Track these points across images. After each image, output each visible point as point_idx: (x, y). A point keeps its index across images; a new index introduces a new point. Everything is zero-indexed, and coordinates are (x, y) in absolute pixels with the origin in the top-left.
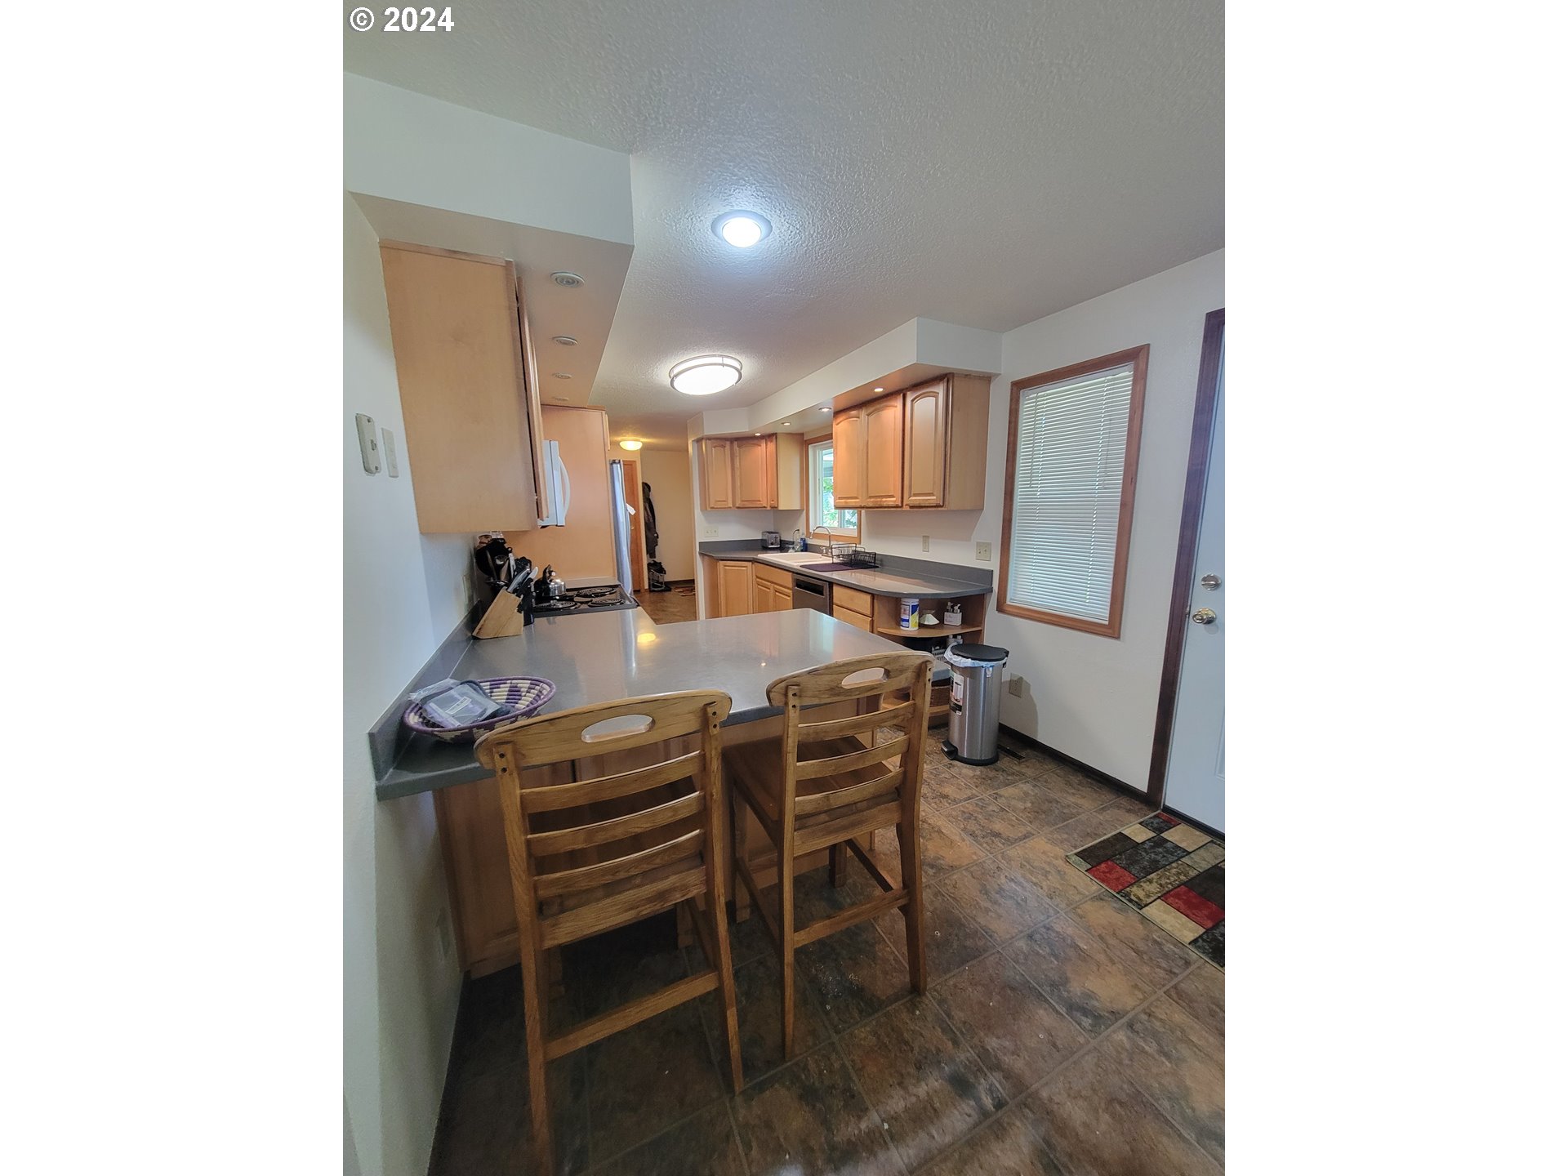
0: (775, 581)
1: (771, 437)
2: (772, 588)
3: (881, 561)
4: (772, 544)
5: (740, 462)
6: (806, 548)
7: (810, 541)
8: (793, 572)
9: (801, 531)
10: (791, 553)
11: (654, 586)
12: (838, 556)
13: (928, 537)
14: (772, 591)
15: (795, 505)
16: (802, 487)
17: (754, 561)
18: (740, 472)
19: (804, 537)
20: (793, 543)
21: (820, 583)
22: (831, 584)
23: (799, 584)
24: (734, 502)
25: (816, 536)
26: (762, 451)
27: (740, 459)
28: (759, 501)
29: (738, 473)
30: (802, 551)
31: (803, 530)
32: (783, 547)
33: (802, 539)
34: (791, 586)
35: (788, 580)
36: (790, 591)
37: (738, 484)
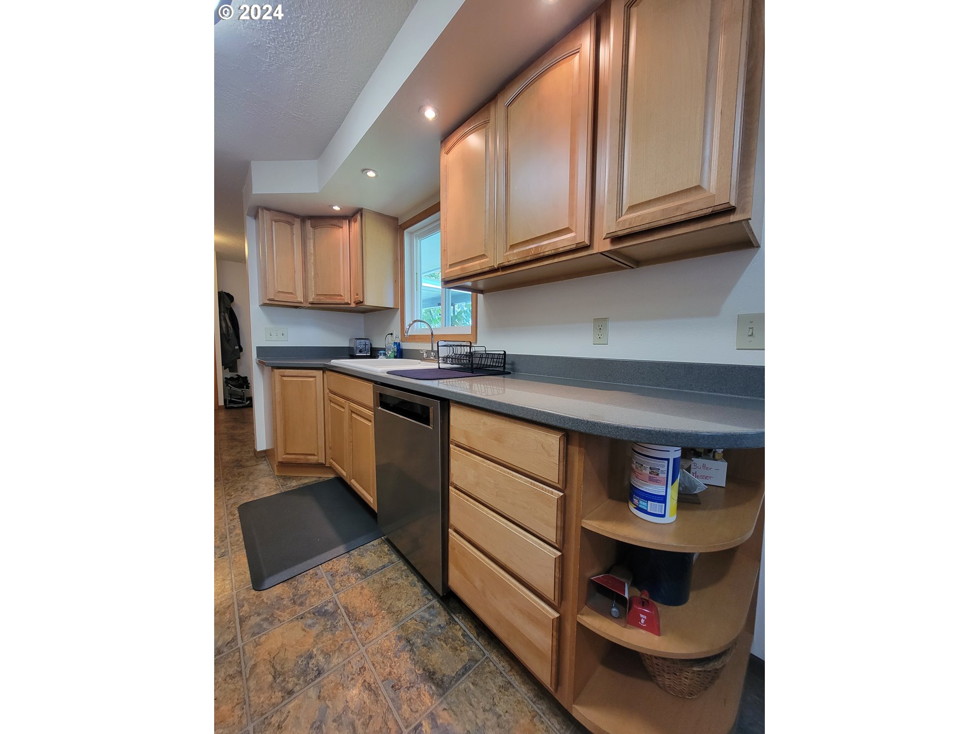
0: (350, 396)
1: (353, 215)
2: (347, 407)
3: (513, 364)
4: (360, 351)
5: (314, 247)
6: (400, 354)
7: (405, 346)
8: (376, 382)
9: (394, 335)
10: (381, 359)
11: (231, 402)
12: (445, 359)
13: (605, 319)
14: (346, 411)
15: (388, 302)
16: (395, 281)
17: (325, 369)
18: (315, 260)
19: (398, 341)
20: (384, 349)
21: (418, 400)
22: (446, 403)
23: (383, 401)
24: (305, 296)
25: (414, 338)
26: (343, 234)
27: (314, 243)
28: (341, 295)
29: (311, 260)
30: (396, 357)
31: (397, 332)
32: (374, 353)
33: (395, 343)
34: (371, 404)
35: (367, 394)
36: (370, 413)
37: (312, 273)
